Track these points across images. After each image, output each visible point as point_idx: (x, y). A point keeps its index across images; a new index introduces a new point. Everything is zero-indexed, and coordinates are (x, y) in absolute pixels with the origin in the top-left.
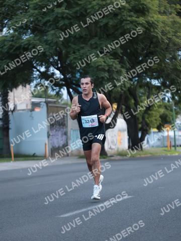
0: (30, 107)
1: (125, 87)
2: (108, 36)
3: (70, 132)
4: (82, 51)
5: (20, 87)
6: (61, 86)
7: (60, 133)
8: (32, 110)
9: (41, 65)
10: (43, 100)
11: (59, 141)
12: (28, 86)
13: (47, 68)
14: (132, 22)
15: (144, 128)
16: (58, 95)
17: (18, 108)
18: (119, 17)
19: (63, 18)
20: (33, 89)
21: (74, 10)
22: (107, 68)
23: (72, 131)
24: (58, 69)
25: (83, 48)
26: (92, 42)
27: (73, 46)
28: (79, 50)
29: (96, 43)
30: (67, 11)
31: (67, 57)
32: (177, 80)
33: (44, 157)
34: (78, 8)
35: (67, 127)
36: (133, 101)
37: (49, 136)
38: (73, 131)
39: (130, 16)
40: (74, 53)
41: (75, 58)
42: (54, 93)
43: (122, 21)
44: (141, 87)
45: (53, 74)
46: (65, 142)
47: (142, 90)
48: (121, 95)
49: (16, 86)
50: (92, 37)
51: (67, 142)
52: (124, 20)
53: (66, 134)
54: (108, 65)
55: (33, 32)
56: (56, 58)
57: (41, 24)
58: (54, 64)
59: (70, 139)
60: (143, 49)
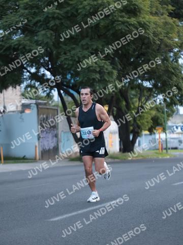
0: (20, 109)
1: (116, 88)
2: (99, 36)
3: (61, 134)
4: (73, 52)
5: (10, 88)
6: (52, 88)
7: (50, 135)
8: (22, 112)
9: (32, 66)
10: (34, 101)
11: (50, 144)
12: (18, 87)
13: (38, 69)
14: (123, 23)
15: (136, 130)
16: (49, 96)
17: (8, 110)
18: (110, 18)
19: (54, 18)
20: (23, 90)
21: (65, 10)
22: (98, 70)
23: (62, 133)
24: (48, 70)
25: (74, 49)
26: (84, 42)
27: (64, 47)
28: (70, 51)
29: (87, 44)
30: (58, 11)
31: (58, 58)
32: (169, 81)
33: (34, 160)
34: (69, 8)
35: (57, 129)
36: (124, 103)
37: (39, 138)
38: (64, 133)
39: (122, 17)
40: (65, 53)
41: (66, 59)
42: (45, 94)
43: (113, 22)
44: (132, 88)
45: (44, 75)
46: (56, 145)
47: (133, 92)
48: (112, 97)
49: (6, 88)
50: (83, 38)
51: (58, 145)
52: (115, 21)
53: (56, 136)
54: (100, 67)
55: (23, 32)
56: (47, 59)
57: (31, 24)
58: (45, 65)
59: (61, 141)
60: (134, 50)
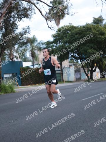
0: (69, 66)
1: (98, 58)
2: (92, 43)
3: (82, 73)
4: (84, 48)
5: (66, 60)
6: (78, 59)
7: (78, 74)
8: (69, 67)
9: (72, 53)
10: (73, 64)
11: (78, 76)
12: (68, 60)
13: (73, 54)
14: (100, 38)
16: (77, 62)
17: (65, 67)
18: (95, 37)
19: (78, 38)
20: (69, 60)
21: (81, 36)
22: (92, 53)
24: (77, 54)
25: (84, 47)
26: (87, 45)
27: (81, 47)
28: (83, 48)
29: (88, 45)
30: (79, 36)
31: (79, 50)
33: (74, 82)
34: (82, 35)
35: (80, 72)
36: (101, 63)
37: (75, 75)
39: (99, 36)
40: (82, 49)
41: (82, 50)
42: (76, 61)
43: (96, 38)
44: (103, 58)
45: (75, 56)
47: (104, 59)
48: (97, 62)
49: (64, 60)
50: (87, 43)
51: (81, 77)
52: (97, 37)
53: (80, 74)
54: (93, 52)
55: (69, 43)
56: (76, 51)
57: (71, 41)
60: (104, 46)
